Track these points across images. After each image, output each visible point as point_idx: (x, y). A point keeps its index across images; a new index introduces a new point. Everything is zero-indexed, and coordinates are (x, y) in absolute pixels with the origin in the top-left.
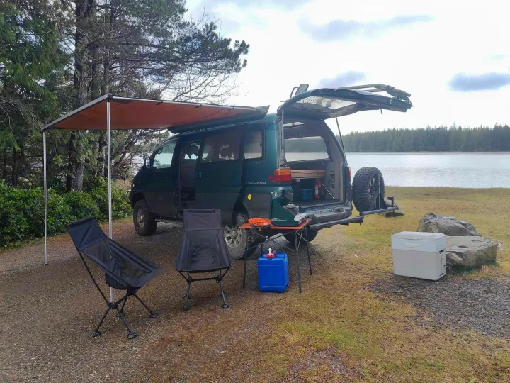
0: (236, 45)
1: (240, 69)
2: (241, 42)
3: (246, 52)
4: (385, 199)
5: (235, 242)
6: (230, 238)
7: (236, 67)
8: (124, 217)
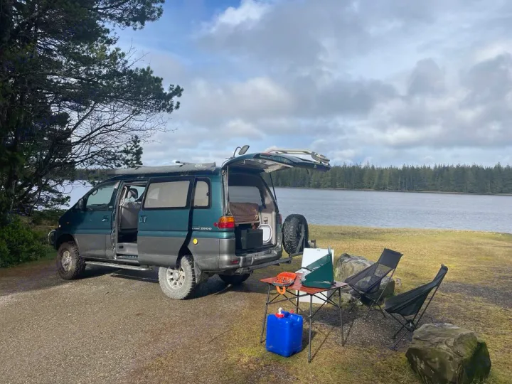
0: (171, 89)
1: (172, 109)
2: (175, 87)
3: (180, 95)
4: (309, 241)
5: (178, 284)
6: (172, 279)
7: (168, 107)
8: (36, 260)
